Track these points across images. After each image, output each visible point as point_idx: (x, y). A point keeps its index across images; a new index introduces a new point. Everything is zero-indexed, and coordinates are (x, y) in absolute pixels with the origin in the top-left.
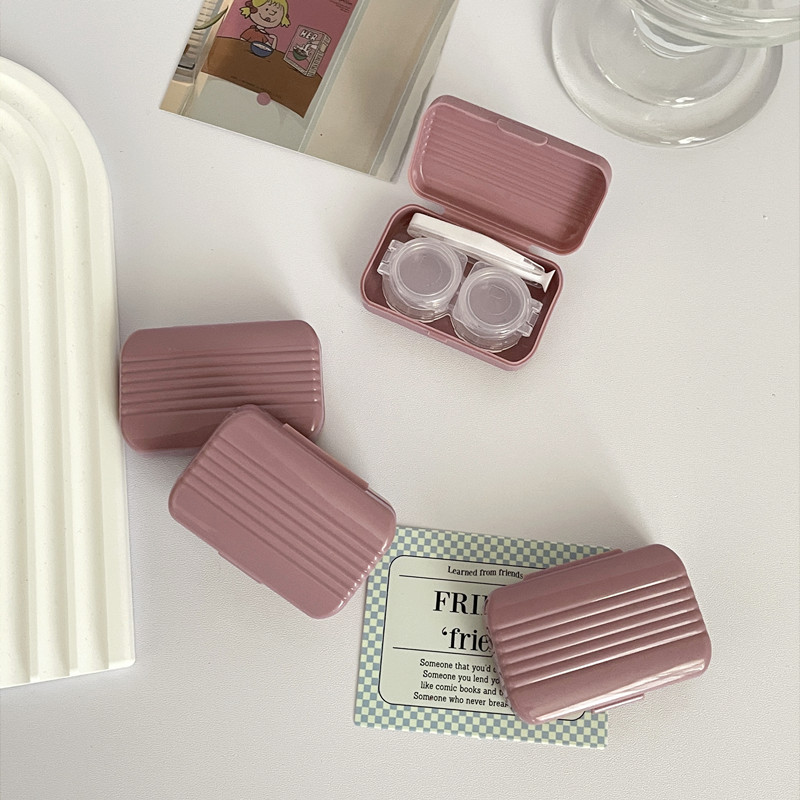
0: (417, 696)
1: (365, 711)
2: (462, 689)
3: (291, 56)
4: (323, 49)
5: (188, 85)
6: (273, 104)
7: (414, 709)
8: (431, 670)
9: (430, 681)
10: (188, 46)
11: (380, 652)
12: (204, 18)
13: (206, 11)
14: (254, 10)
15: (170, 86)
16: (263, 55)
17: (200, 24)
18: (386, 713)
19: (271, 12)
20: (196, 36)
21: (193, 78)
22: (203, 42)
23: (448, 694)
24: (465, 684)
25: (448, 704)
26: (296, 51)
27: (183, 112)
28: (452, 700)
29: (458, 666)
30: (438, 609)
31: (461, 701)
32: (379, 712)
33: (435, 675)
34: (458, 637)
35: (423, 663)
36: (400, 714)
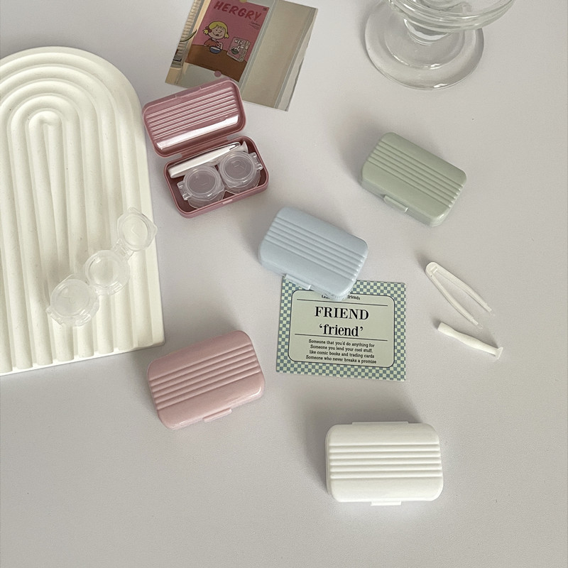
0: (308, 357)
2: (331, 353)
3: (231, 52)
4: (247, 48)
5: (179, 69)
6: (223, 76)
7: (306, 364)
8: (314, 344)
9: (314, 350)
10: (177, 50)
11: (288, 337)
12: (185, 36)
13: (185, 33)
14: (210, 31)
15: (170, 71)
17: (183, 39)
18: (292, 366)
19: (219, 31)
20: (181, 45)
22: (185, 48)
23: (323, 356)
24: (332, 351)
25: (324, 361)
27: (176, 84)
28: (325, 359)
29: (329, 342)
30: (317, 315)
31: (330, 359)
32: (289, 365)
33: (317, 347)
34: (328, 329)
35: (310, 341)
36: (299, 366)
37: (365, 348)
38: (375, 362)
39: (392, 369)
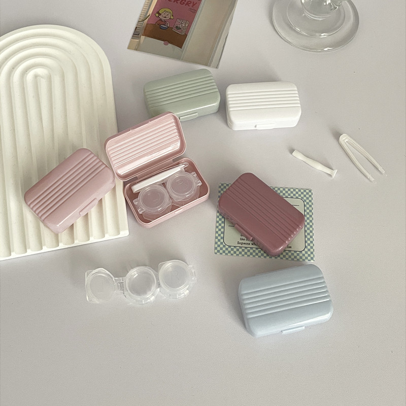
0: (238, 243)
1: (219, 249)
3: (175, 29)
4: (187, 26)
5: (137, 40)
6: (170, 45)
7: (237, 248)
10: (136, 28)
11: (223, 227)
12: (142, 18)
13: (142, 16)
14: (160, 14)
15: (131, 41)
16: (165, 29)
17: (140, 20)
18: (227, 249)
19: (166, 14)
20: (139, 24)
21: (139, 38)
22: (142, 26)
25: (251, 246)
26: (177, 27)
27: (136, 49)
28: (252, 244)
32: (224, 249)
36: (232, 249)
38: (291, 247)
39: (304, 252)
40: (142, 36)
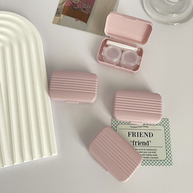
3: (82, 10)
4: (90, 7)
5: (59, 18)
10: (58, 9)
12: (61, 2)
15: (55, 18)
16: (76, 10)
21: (60, 16)
22: (61, 7)
26: (83, 8)
27: (58, 24)
30: (129, 136)
34: (134, 143)
37: (152, 151)
38: (158, 158)
39: (166, 161)
40: (61, 15)
